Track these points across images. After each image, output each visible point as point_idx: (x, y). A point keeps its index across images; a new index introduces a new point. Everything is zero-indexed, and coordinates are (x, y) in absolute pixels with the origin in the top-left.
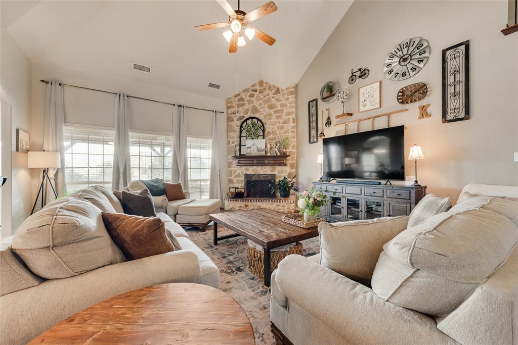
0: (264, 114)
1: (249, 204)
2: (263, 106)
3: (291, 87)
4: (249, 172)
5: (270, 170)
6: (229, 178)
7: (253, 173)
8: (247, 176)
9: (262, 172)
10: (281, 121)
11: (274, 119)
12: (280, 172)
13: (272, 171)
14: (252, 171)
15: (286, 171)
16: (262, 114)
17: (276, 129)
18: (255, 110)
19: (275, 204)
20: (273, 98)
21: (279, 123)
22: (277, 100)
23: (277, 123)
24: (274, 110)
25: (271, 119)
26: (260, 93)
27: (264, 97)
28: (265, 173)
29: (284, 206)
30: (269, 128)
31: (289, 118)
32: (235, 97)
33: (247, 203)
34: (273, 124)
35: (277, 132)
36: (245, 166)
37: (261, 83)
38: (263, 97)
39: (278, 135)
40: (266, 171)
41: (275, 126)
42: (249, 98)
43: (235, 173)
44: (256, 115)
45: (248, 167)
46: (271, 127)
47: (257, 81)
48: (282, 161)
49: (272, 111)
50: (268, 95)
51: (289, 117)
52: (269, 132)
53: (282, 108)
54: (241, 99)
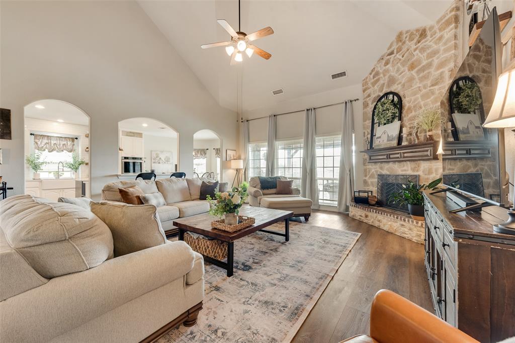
0: (403, 82)
1: (370, 214)
2: (402, 69)
3: (448, 12)
4: (385, 172)
5: (411, 169)
6: (364, 178)
7: (388, 173)
8: (381, 176)
9: (400, 172)
10: (429, 82)
11: (417, 84)
12: (427, 172)
13: (413, 170)
14: (387, 170)
15: (436, 170)
16: (400, 83)
17: (420, 100)
18: (392, 81)
19: (400, 222)
20: (415, 50)
21: (425, 87)
22: (423, 50)
23: (422, 88)
24: (416, 69)
25: (411, 86)
26: (398, 52)
27: (403, 56)
28: (404, 173)
29: (410, 229)
30: (409, 102)
31: (442, 73)
32: (371, 74)
33: (368, 213)
34: (415, 94)
35: (422, 103)
36: (379, 163)
37: (399, 38)
38: (401, 57)
39: (423, 108)
40: (405, 170)
41: (419, 96)
42: (384, 68)
43: (369, 172)
44: (393, 89)
45: (383, 165)
46: (413, 98)
47: (393, 38)
48: (425, 153)
49: (414, 72)
50: (408, 50)
51: (441, 70)
52: (409, 108)
53: (430, 60)
54: (377, 74)
